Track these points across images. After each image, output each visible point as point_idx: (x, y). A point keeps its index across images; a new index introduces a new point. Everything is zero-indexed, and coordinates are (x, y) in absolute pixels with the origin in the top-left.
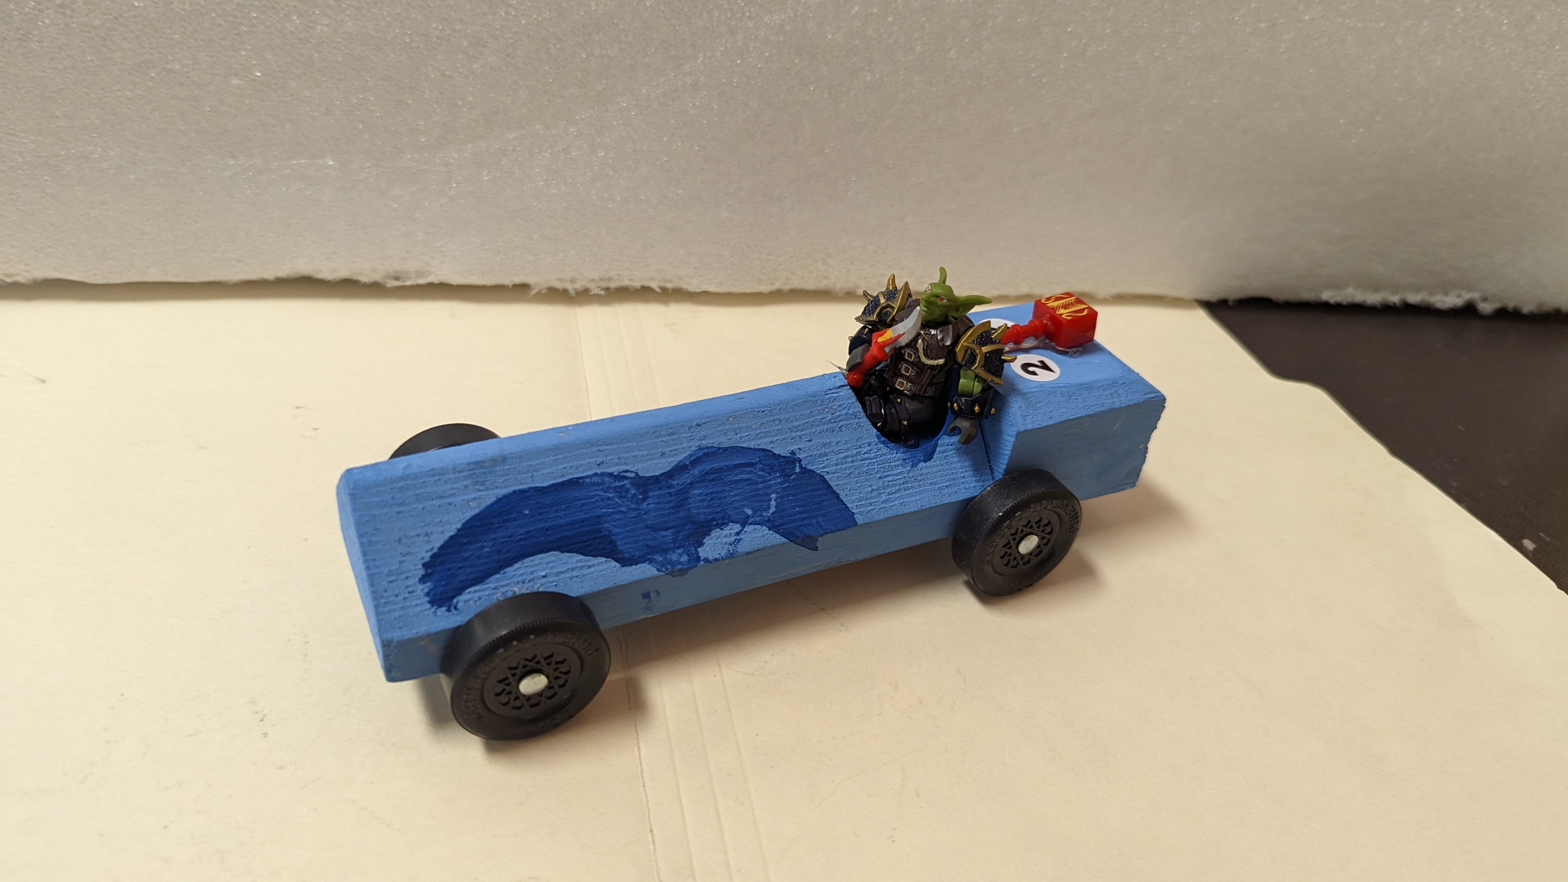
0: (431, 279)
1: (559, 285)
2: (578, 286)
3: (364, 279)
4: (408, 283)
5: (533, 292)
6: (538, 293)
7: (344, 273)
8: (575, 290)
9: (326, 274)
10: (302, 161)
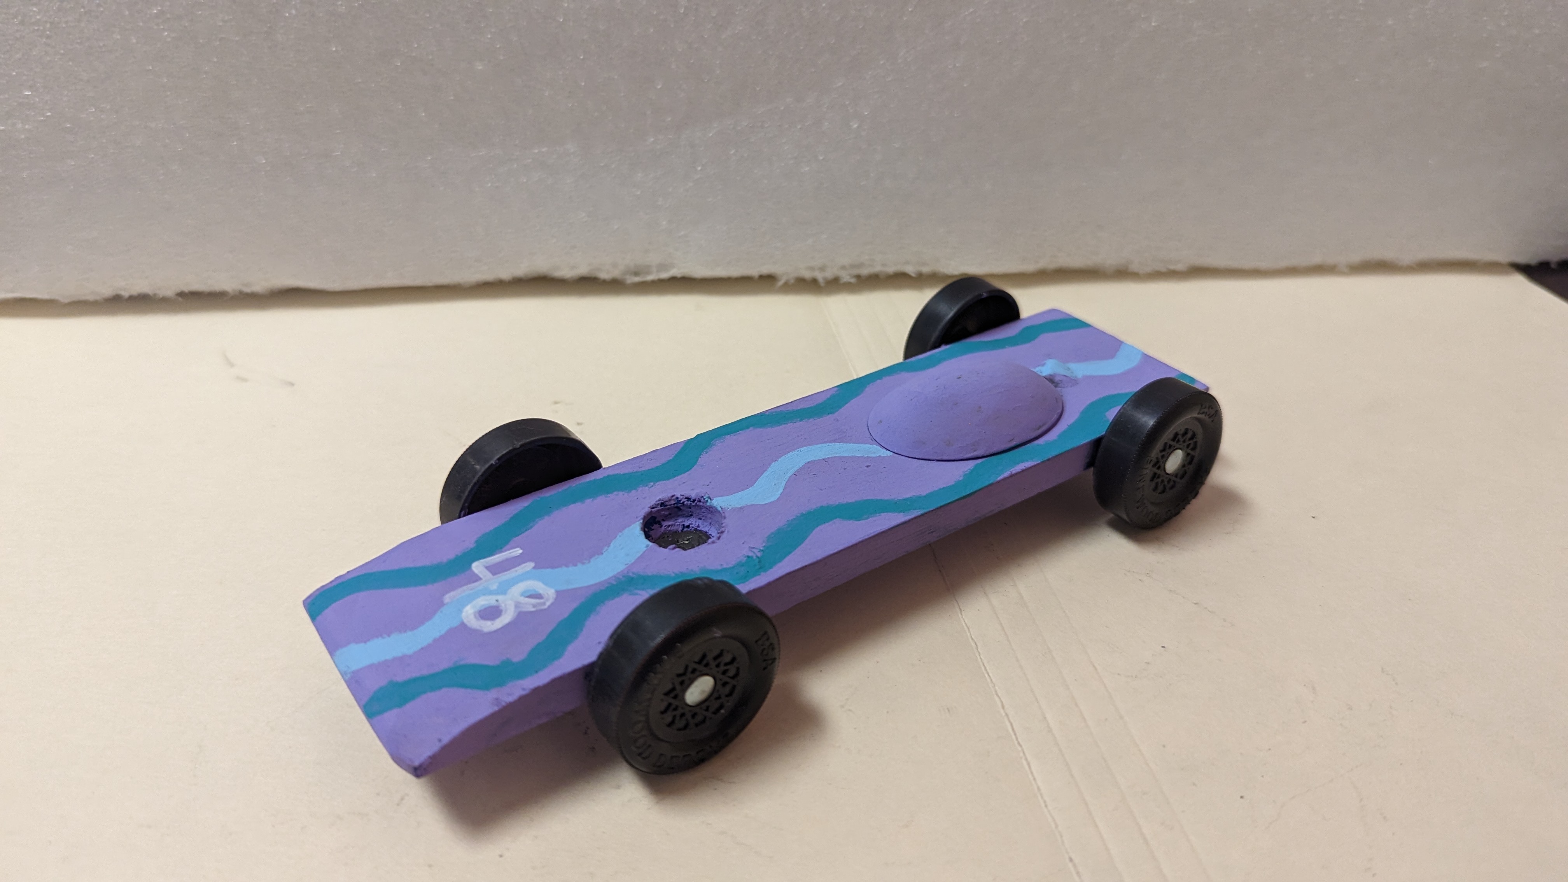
0: (675, 272)
1: (807, 275)
2: (829, 274)
3: (603, 275)
4: (650, 278)
5: (781, 283)
6: (786, 284)
7: (583, 270)
8: (825, 279)
9: (566, 272)
10: (544, 150)
